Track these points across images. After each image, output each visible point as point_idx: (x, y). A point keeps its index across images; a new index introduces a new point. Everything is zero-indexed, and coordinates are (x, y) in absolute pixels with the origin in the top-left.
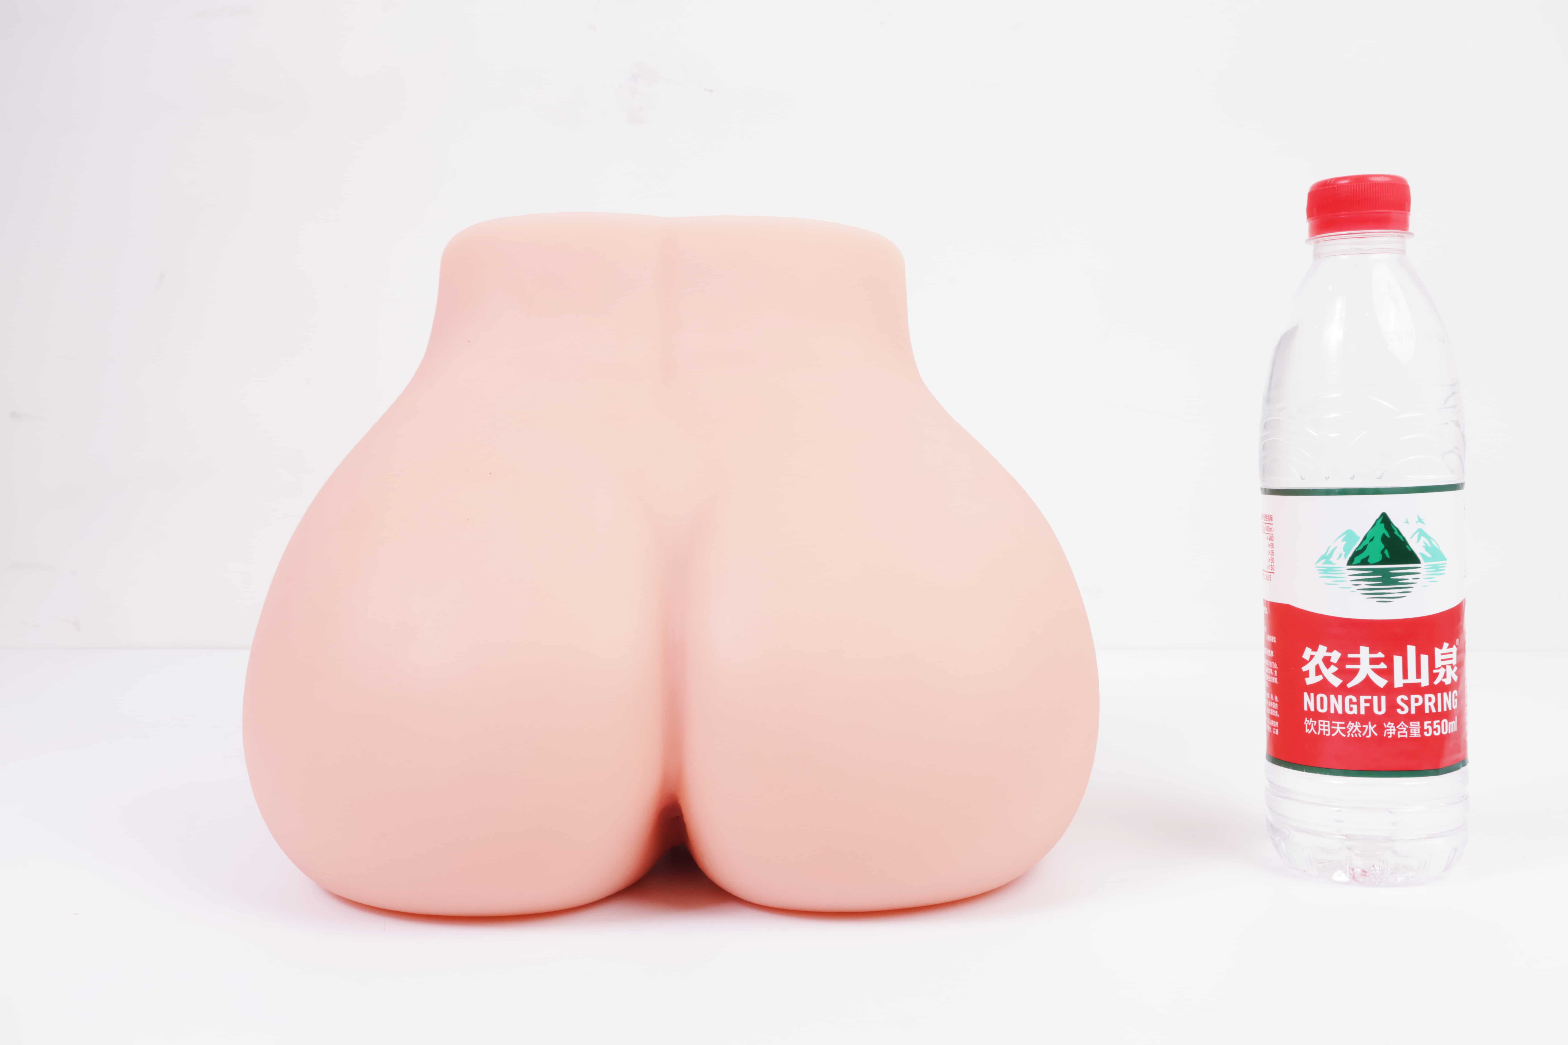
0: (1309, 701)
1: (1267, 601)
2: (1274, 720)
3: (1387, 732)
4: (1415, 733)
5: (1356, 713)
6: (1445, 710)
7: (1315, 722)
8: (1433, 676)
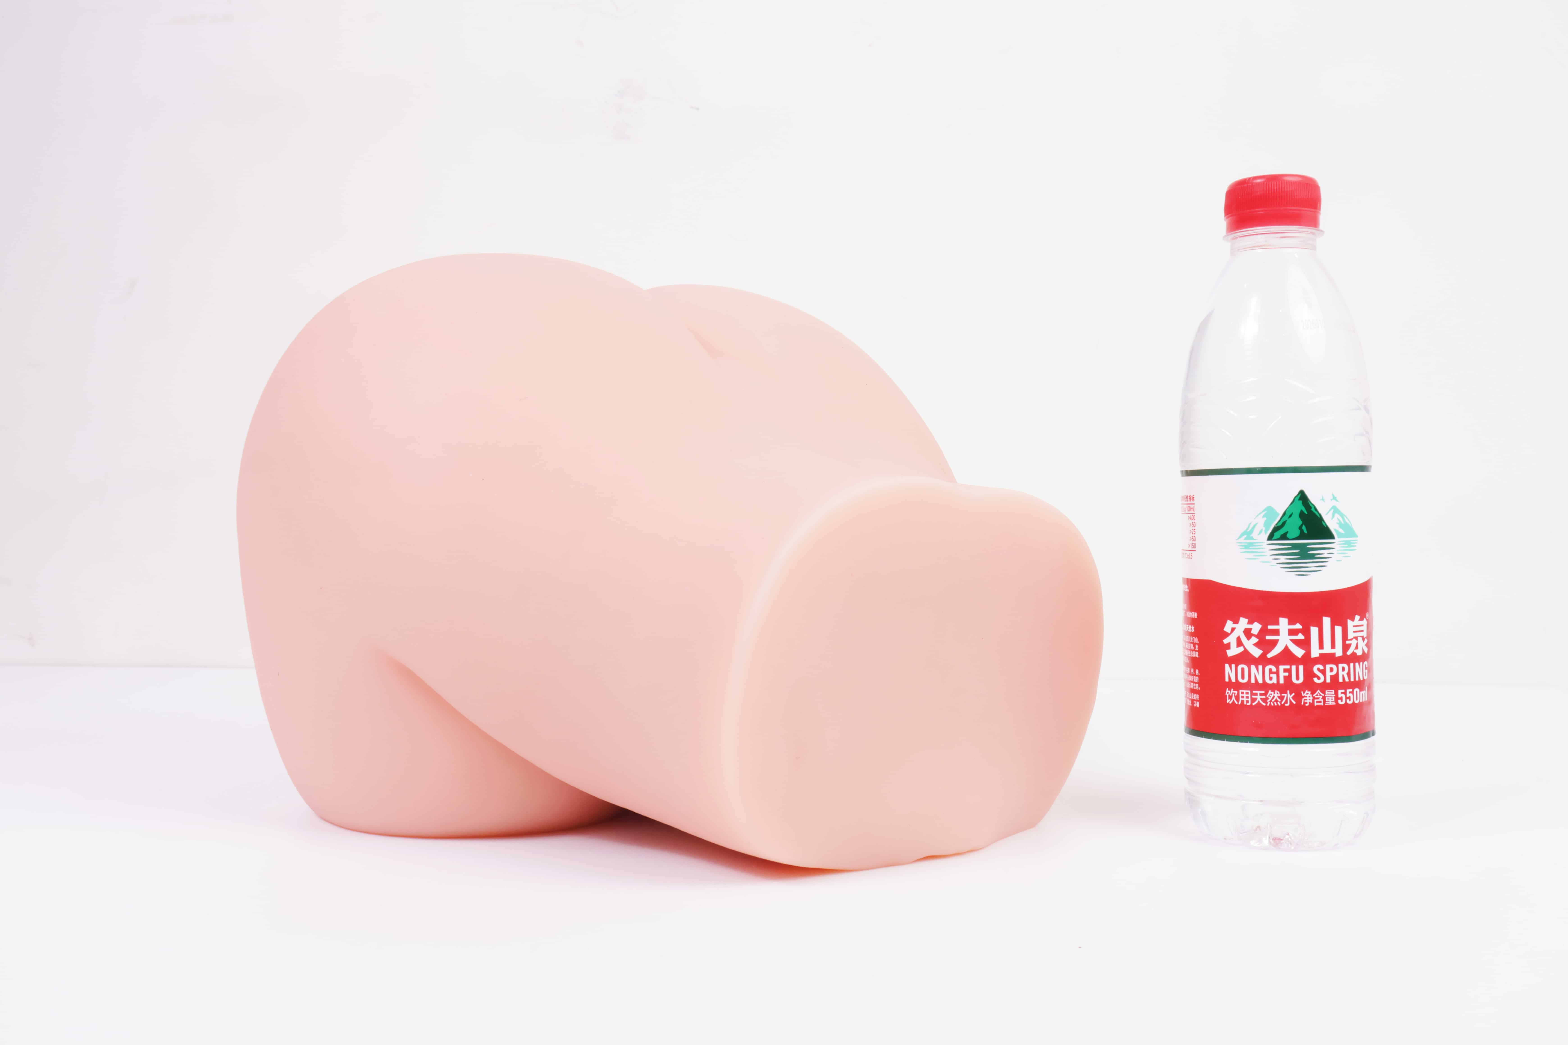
0: (1230, 672)
1: (1188, 579)
2: (1194, 693)
3: (1305, 700)
4: (1330, 701)
5: (1276, 682)
6: (1357, 679)
7: (1236, 692)
8: (1346, 647)
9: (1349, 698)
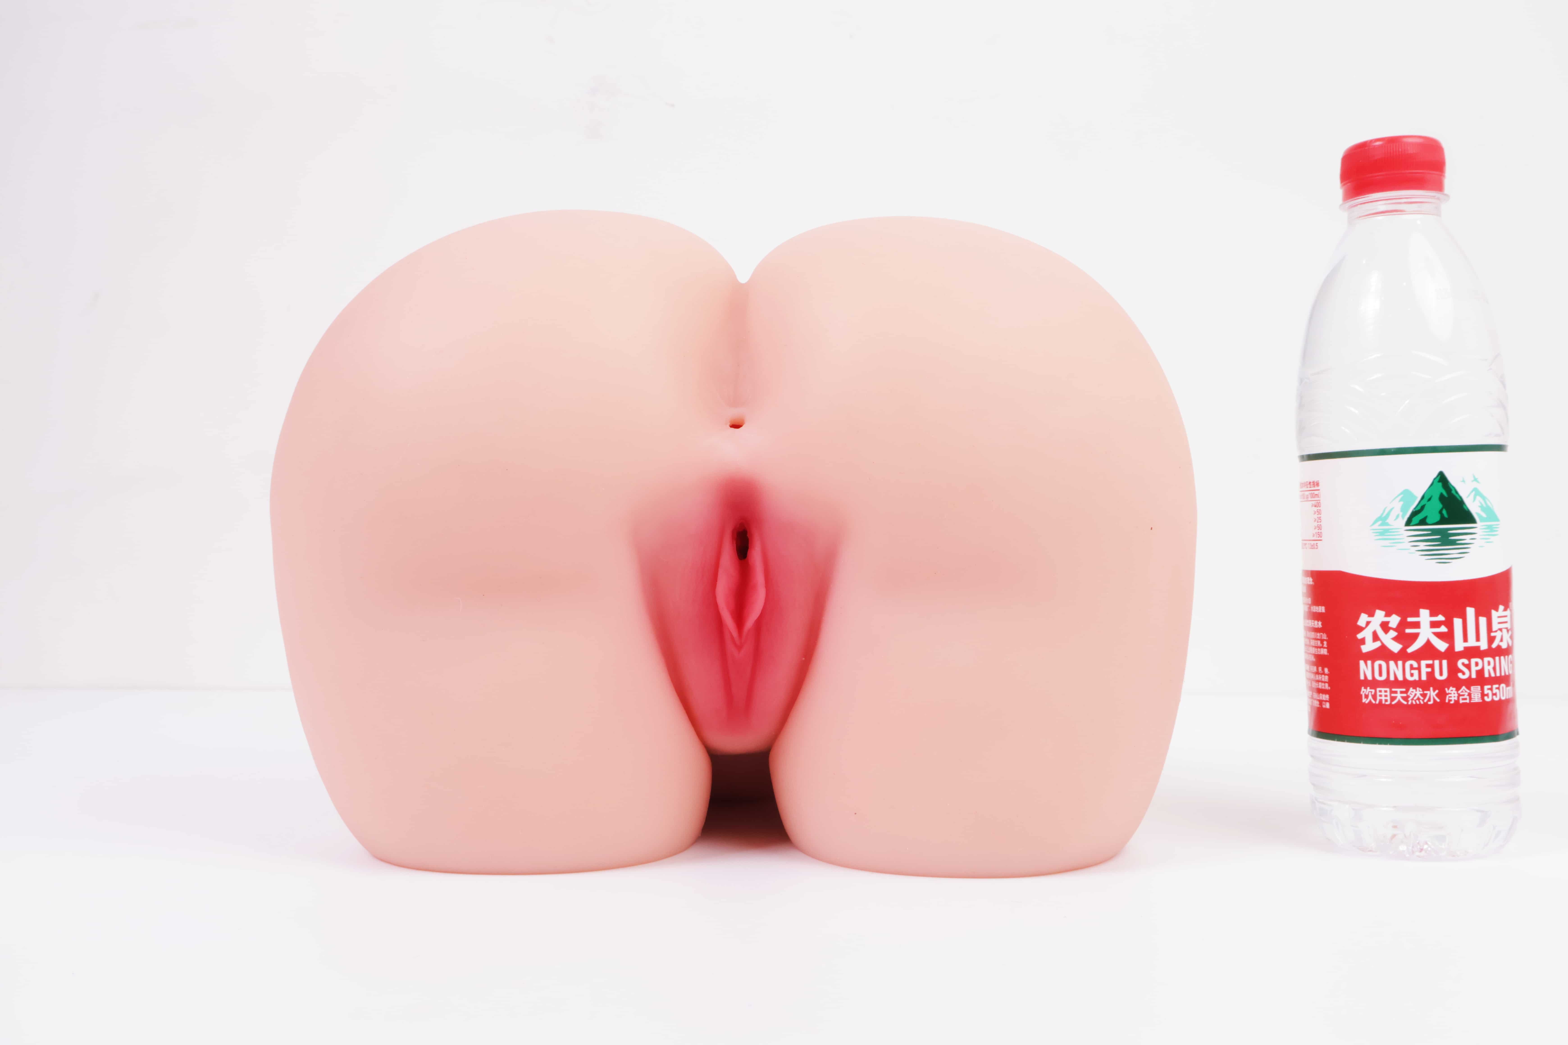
0: (1365, 670)
1: (1310, 571)
2: (1321, 694)
3: (1449, 697)
4: (1476, 697)
5: (1417, 679)
6: (1503, 674)
7: (1373, 691)
8: (1491, 640)
9: (1495, 694)
